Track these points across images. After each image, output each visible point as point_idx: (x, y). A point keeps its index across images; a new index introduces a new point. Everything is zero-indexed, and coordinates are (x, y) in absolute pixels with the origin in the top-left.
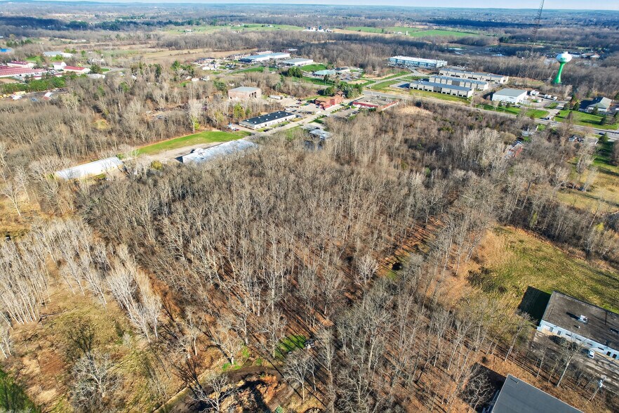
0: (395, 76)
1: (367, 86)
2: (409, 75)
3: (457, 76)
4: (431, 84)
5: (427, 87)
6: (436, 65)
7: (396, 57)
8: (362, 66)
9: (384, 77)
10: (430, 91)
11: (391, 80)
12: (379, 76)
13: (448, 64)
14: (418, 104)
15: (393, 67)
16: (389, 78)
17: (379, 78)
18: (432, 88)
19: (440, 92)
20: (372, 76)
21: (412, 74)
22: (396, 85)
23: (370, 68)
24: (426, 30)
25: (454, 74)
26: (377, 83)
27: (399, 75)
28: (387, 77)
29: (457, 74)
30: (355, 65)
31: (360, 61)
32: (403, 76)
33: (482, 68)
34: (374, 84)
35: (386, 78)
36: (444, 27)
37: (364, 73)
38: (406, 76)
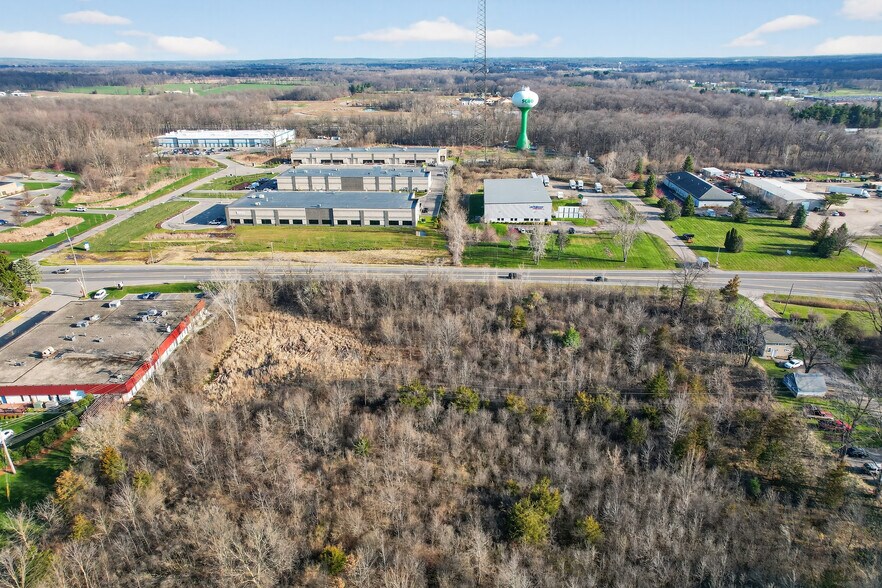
0: (177, 185)
1: (77, 241)
2: (216, 176)
3: (336, 162)
4: (290, 201)
5: (284, 214)
6: (272, 141)
7: (172, 134)
8: (72, 168)
9: (142, 195)
10: (298, 222)
11: (163, 200)
12: (125, 192)
13: (298, 135)
14: (286, 298)
15: (168, 160)
16: (159, 194)
17: (126, 201)
18: (300, 214)
19: (330, 222)
20: (106, 195)
21: (222, 174)
22: (179, 220)
23: (95, 172)
24: (224, 85)
25: (327, 156)
26: (117, 221)
27: (186, 181)
28: (151, 191)
29: (336, 156)
30: (52, 167)
31: (66, 153)
32: (200, 183)
33: (371, 135)
34: (102, 229)
35: (149, 197)
36: (253, 80)
37: (76, 188)
38: (207, 180)
